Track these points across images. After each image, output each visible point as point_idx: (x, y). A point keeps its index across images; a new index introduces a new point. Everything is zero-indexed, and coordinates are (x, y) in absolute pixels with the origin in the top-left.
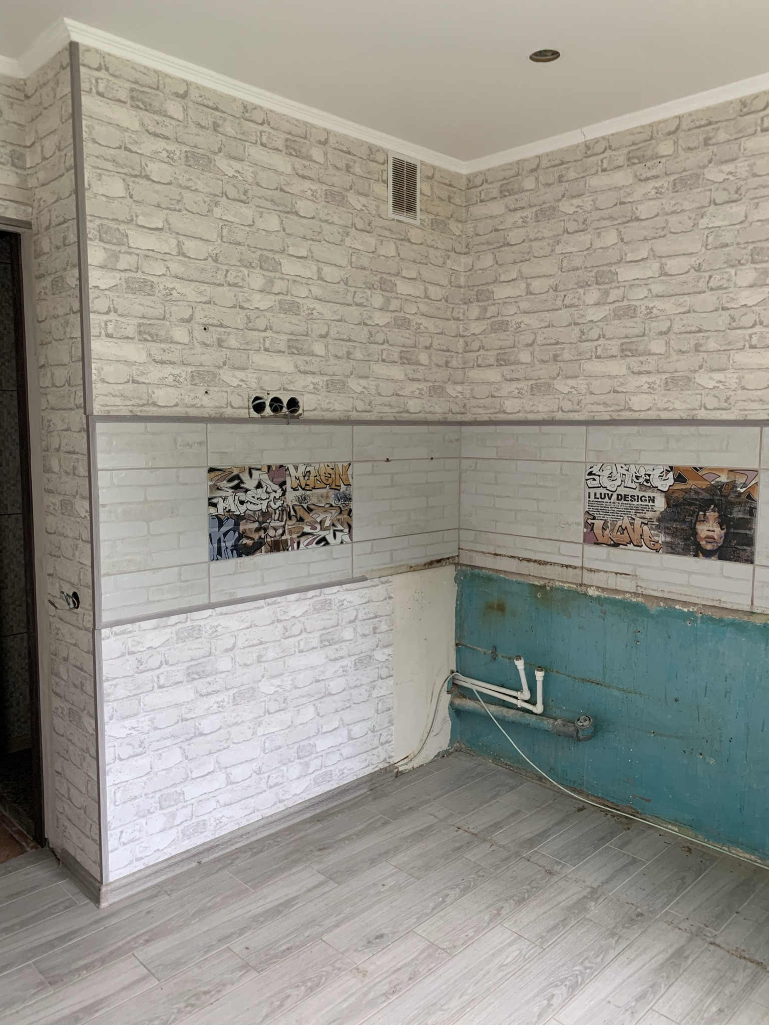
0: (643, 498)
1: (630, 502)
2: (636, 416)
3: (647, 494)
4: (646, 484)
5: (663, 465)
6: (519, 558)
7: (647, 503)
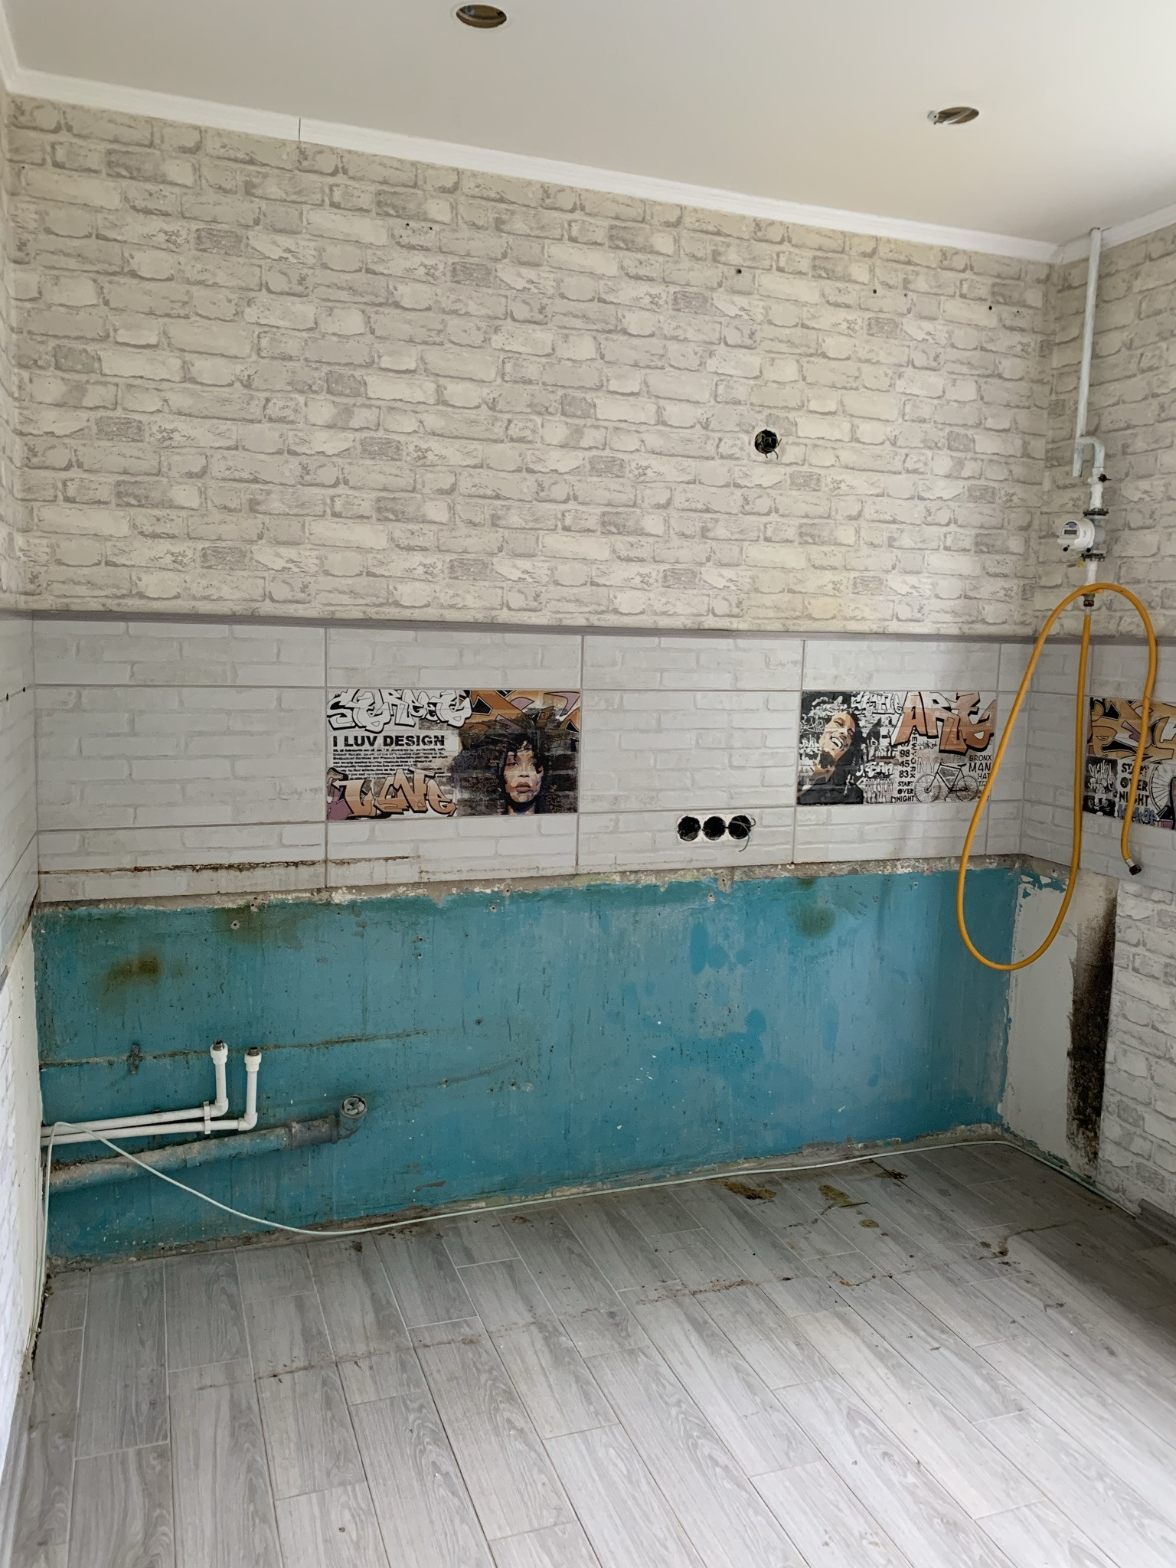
0: (426, 740)
1: (405, 747)
2: (406, 614)
3: (432, 733)
4: (430, 717)
5: (455, 689)
6: (193, 868)
7: (432, 746)
